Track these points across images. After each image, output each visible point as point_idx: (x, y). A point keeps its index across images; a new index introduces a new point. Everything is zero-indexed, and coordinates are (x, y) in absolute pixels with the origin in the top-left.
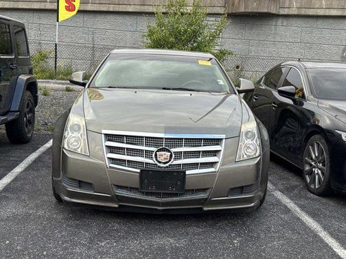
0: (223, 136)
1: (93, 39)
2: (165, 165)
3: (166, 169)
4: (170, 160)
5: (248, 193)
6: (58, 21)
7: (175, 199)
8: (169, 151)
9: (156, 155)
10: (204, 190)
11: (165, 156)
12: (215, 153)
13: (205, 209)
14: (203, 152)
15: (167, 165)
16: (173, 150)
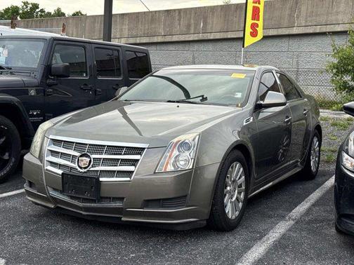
0: (146, 146)
1: (297, 62)
3: (84, 175)
4: (89, 166)
5: (165, 207)
6: (243, 47)
7: (93, 205)
8: (89, 157)
10: (121, 199)
11: (84, 162)
12: (134, 162)
13: (123, 219)
14: (122, 160)
15: (86, 170)
16: (93, 156)
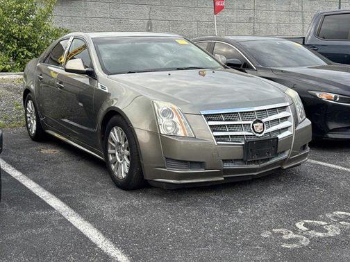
0: (288, 104)
2: (261, 135)
4: (264, 130)
8: (261, 122)
9: (253, 127)
11: (260, 127)
12: (287, 119)
14: (281, 119)
15: (263, 134)
16: (264, 120)
